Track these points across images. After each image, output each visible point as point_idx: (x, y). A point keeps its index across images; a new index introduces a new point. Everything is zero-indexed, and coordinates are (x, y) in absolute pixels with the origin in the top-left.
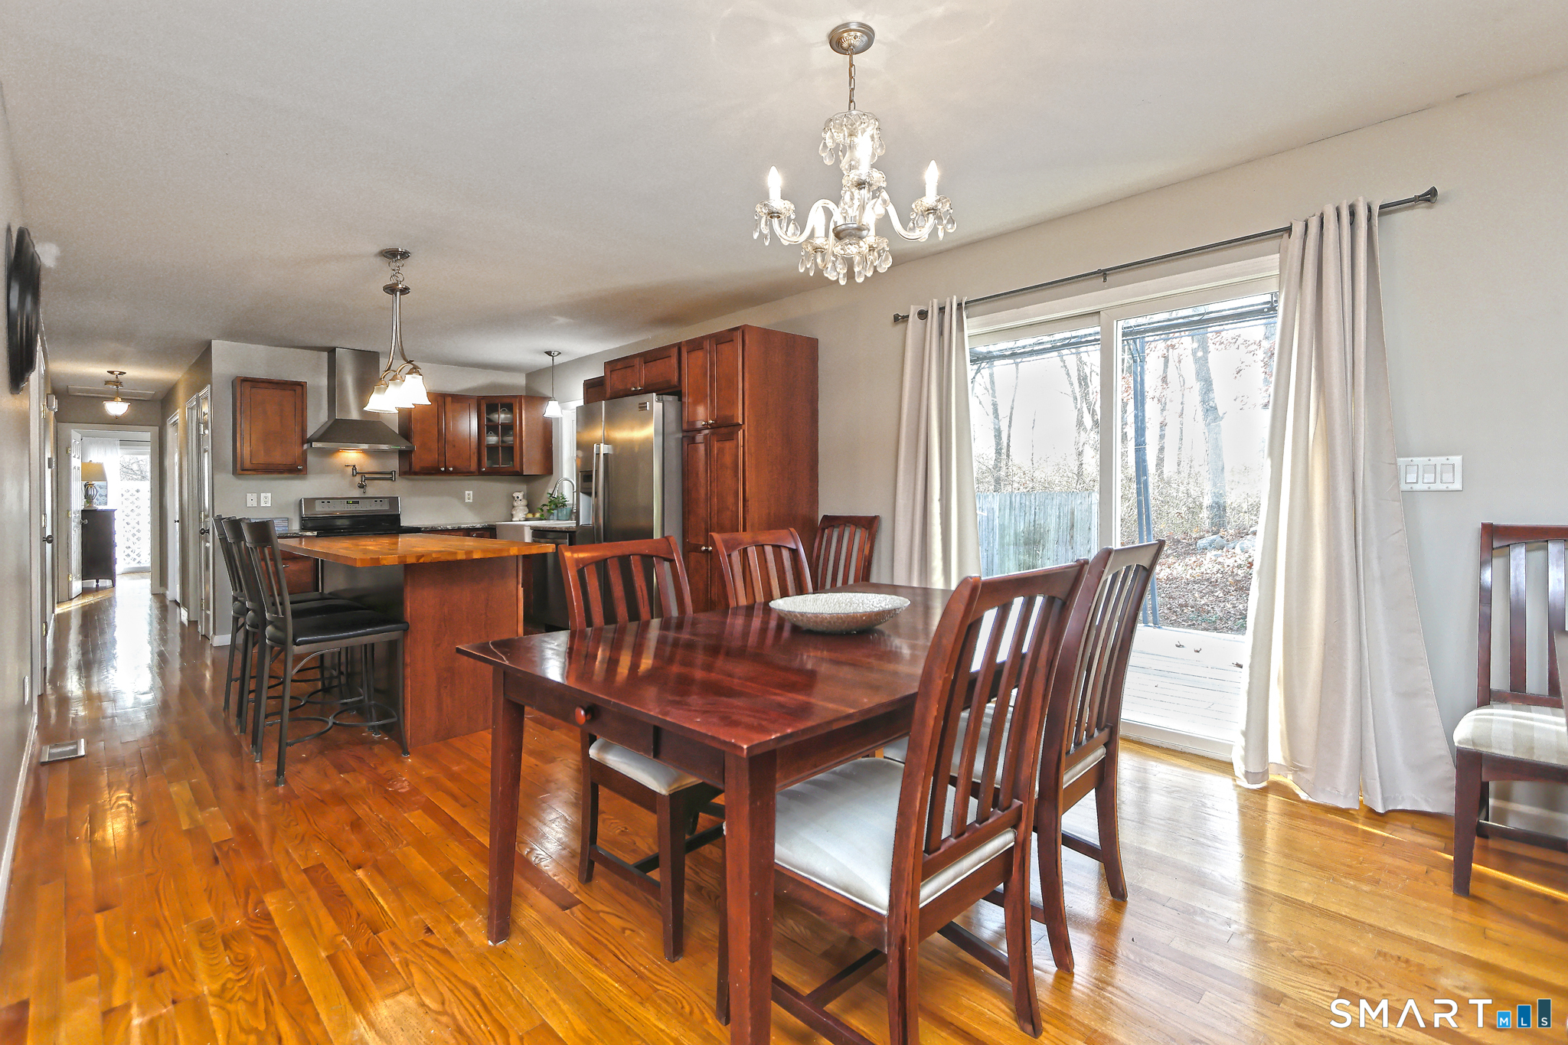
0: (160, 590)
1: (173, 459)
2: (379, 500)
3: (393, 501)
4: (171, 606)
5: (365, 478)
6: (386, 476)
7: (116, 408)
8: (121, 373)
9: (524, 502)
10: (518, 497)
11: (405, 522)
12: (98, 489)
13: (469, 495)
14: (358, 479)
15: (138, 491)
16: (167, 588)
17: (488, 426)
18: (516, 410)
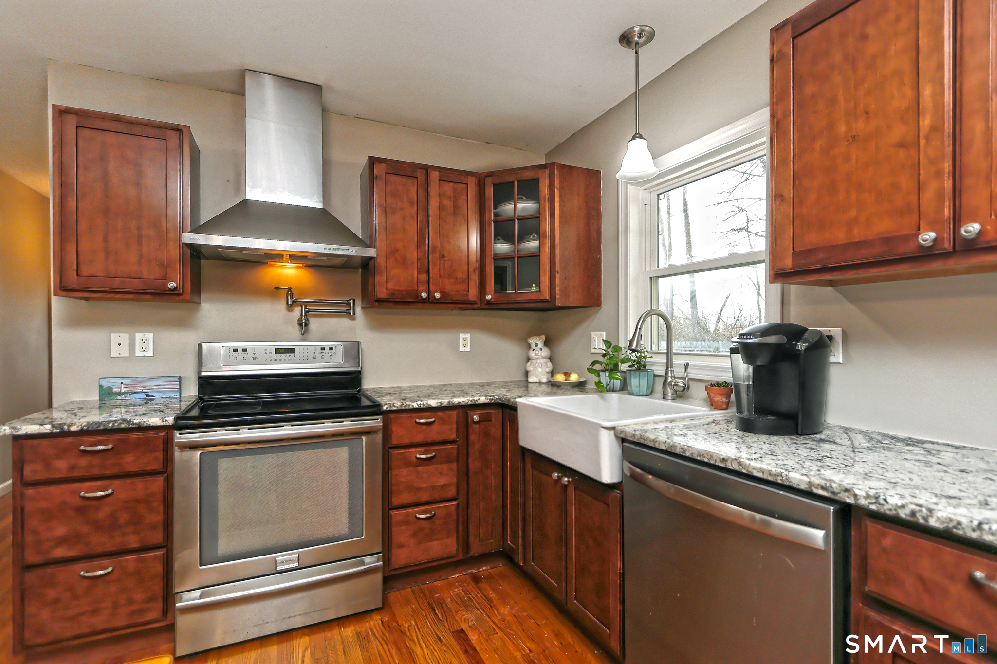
5: (306, 310)
6: (343, 309)
9: (545, 354)
10: (536, 345)
13: (465, 340)
14: (297, 313)
18: (544, 190)
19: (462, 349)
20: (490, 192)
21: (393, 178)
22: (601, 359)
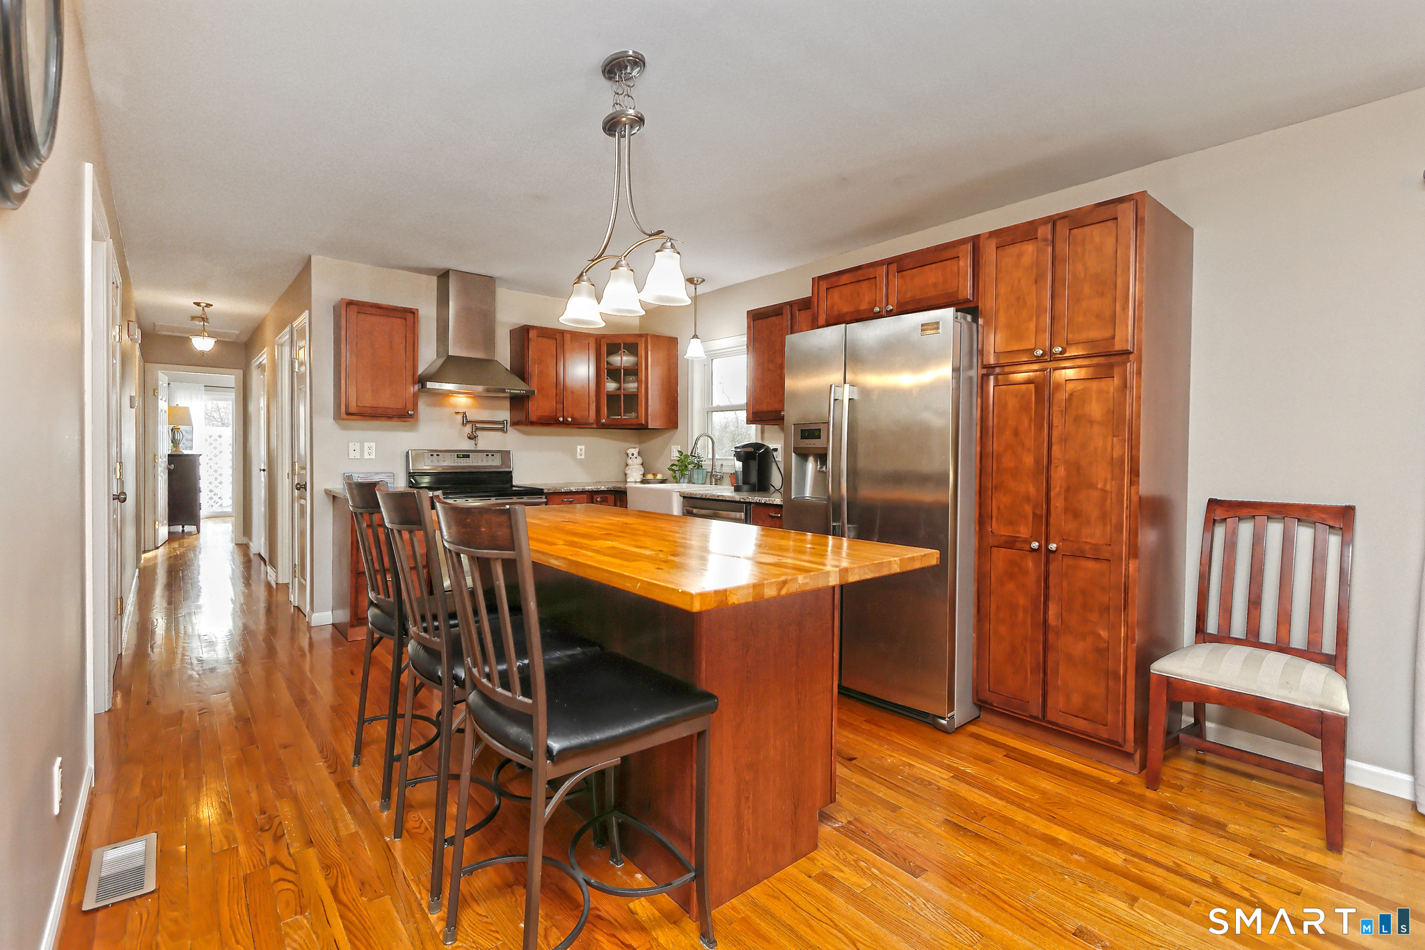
0: (244, 540)
1: (259, 404)
2: (490, 454)
3: (505, 455)
4: (255, 560)
5: (476, 428)
6: (500, 427)
7: (203, 344)
8: (208, 305)
9: (639, 460)
10: (633, 455)
11: (519, 480)
12: (184, 433)
13: (581, 449)
14: (468, 429)
15: (220, 436)
16: (250, 539)
17: (606, 372)
18: (642, 352)
19: (579, 457)
20: (604, 349)
21: (541, 339)
22: (676, 463)
